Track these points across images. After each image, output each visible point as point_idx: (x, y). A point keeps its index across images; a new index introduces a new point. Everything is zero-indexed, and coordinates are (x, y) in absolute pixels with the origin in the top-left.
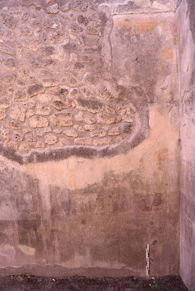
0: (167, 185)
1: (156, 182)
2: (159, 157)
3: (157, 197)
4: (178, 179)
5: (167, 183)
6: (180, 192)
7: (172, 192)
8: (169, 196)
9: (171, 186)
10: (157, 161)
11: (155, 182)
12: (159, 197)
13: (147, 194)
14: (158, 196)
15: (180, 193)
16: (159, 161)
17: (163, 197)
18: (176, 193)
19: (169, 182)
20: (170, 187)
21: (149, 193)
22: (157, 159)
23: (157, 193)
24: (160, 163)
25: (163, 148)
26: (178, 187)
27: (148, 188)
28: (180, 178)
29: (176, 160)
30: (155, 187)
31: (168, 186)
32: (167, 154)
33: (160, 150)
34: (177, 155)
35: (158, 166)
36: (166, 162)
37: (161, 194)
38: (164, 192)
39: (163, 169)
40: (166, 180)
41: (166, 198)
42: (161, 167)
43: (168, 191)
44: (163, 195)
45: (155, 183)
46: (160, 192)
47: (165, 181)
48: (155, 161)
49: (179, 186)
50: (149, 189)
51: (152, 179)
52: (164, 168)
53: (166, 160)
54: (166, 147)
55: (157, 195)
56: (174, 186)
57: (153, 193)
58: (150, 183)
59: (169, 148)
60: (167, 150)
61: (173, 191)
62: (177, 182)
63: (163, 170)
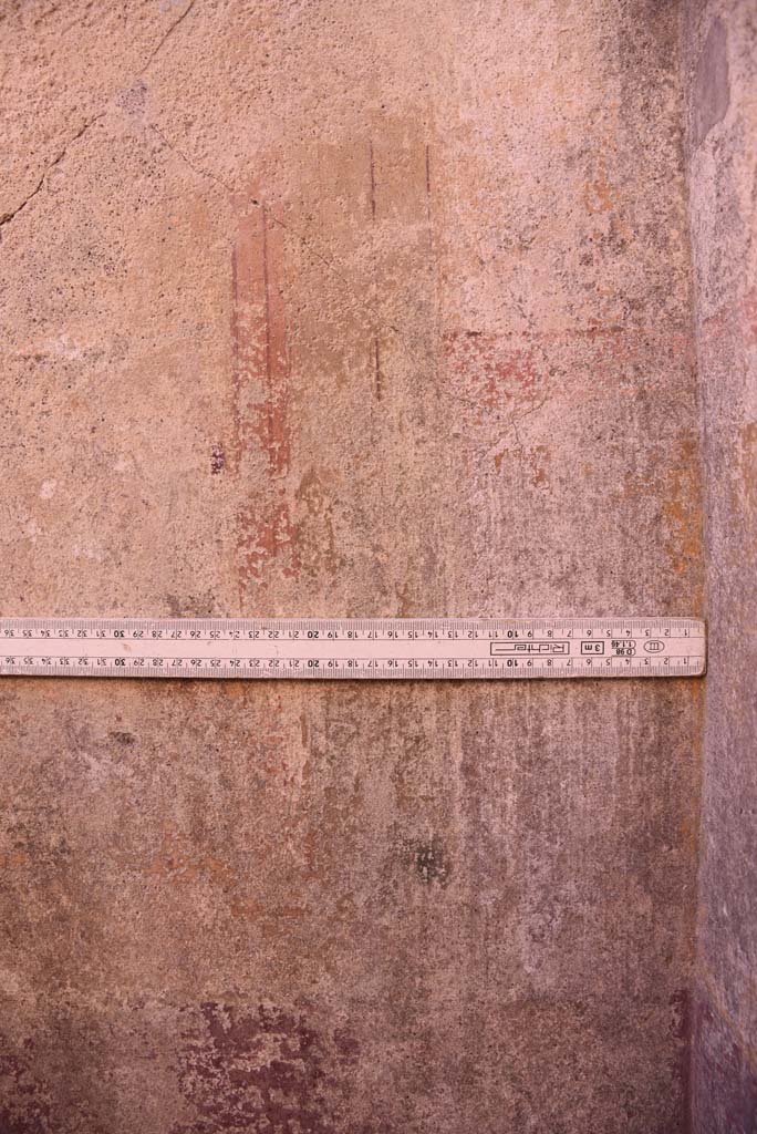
0: (429, 861)
1: (216, 797)
2: (251, 310)
3: (238, 1079)
4: (659, 749)
5: (424, 830)
6: (683, 998)
7: (533, 1002)
8: (465, 1078)
9: (511, 896)
10: (216, 386)
11: (198, 801)
12: (277, 1075)
13: (61, 1027)
14: (265, 1058)
15: (684, 1030)
16: (255, 391)
17: (348, 1089)
18: (612, 1028)
19: (461, 824)
20: (488, 899)
21: (94, 1002)
22: (220, 345)
23: (247, 1009)
24: (274, 427)
25: (333, 136)
26: (644, 906)
27: (62, 918)
28: (695, 736)
29: (598, 368)
30: (204, 903)
31: (457, 893)
32: (412, 232)
33: (269, 163)
34: (614, 272)
35: (230, 493)
36: (399, 400)
37: (309, 1038)
38: (370, 987)
39: (348, 542)
40: (398, 777)
41: (422, 1105)
42: (297, 512)
43: (447, 988)
44: (348, 1046)
45: (199, 833)
46: (303, 1002)
47: (379, 792)
48: (165, 384)
49: (663, 897)
50: (90, 932)
51: (126, 740)
52: (360, 520)
53: (396, 364)
54: (395, 110)
55: (235, 1040)
56: (570, 888)
57: (155, 1013)
58: (102, 821)
59: (465, 131)
60: (425, 162)
61: (547, 982)
62: (626, 819)
63: (335, 562)
